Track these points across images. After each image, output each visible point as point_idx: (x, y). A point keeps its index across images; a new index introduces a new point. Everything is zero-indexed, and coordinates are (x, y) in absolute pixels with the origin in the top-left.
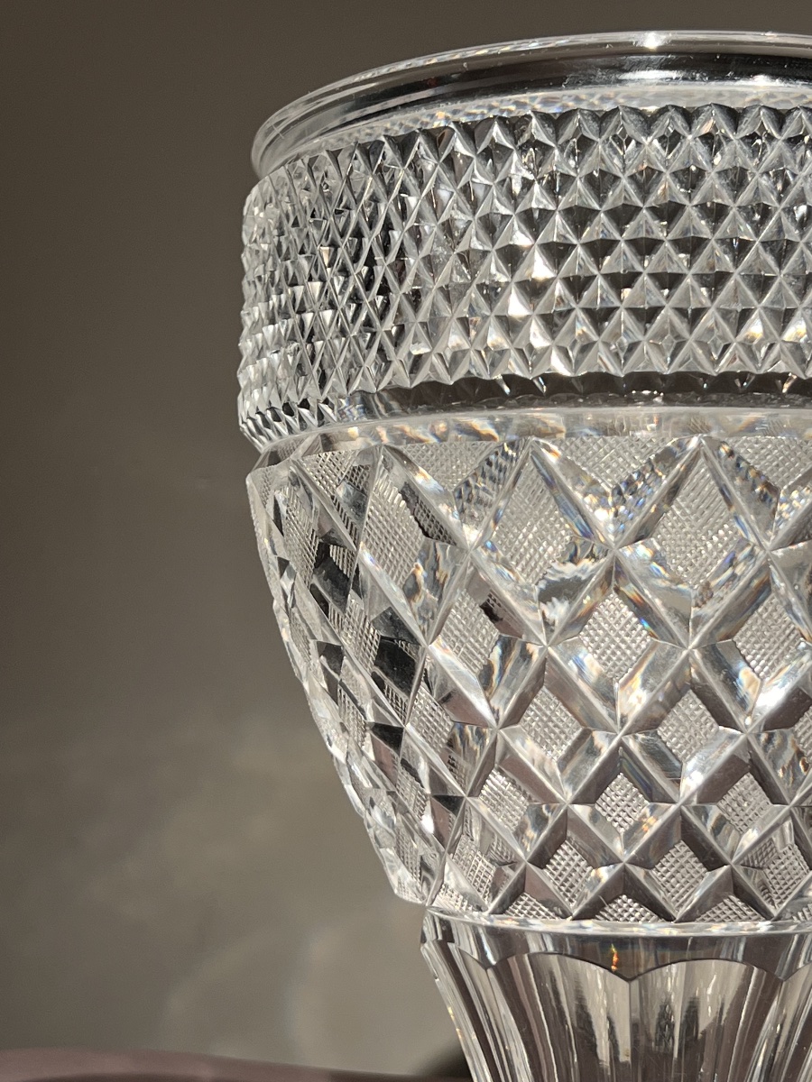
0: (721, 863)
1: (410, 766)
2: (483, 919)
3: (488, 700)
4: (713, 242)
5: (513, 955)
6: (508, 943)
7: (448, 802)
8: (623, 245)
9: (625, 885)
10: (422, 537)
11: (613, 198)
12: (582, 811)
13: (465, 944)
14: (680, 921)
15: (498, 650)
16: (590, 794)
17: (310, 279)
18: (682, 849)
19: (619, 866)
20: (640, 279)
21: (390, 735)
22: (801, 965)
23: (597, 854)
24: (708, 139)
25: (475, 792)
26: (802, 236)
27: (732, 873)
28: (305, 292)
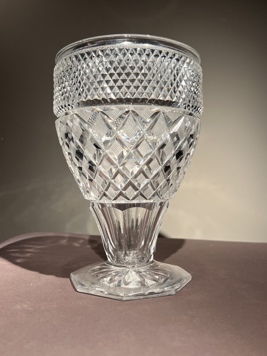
0: (138, 190)
1: (84, 174)
2: (98, 201)
3: (95, 161)
4: (132, 73)
5: (104, 207)
6: (103, 205)
7: (91, 180)
8: (116, 74)
9: (121, 194)
10: (82, 131)
11: (114, 65)
12: (113, 181)
13: (96, 206)
14: (131, 200)
15: (96, 151)
16: (114, 178)
17: (66, 82)
18: (130, 187)
19: (120, 191)
20: (119, 81)
21: (80, 168)
22: (155, 207)
23: (116, 189)
24: (131, 54)
25: (94, 178)
26: (149, 73)
27: (140, 191)
28: (65, 85)
